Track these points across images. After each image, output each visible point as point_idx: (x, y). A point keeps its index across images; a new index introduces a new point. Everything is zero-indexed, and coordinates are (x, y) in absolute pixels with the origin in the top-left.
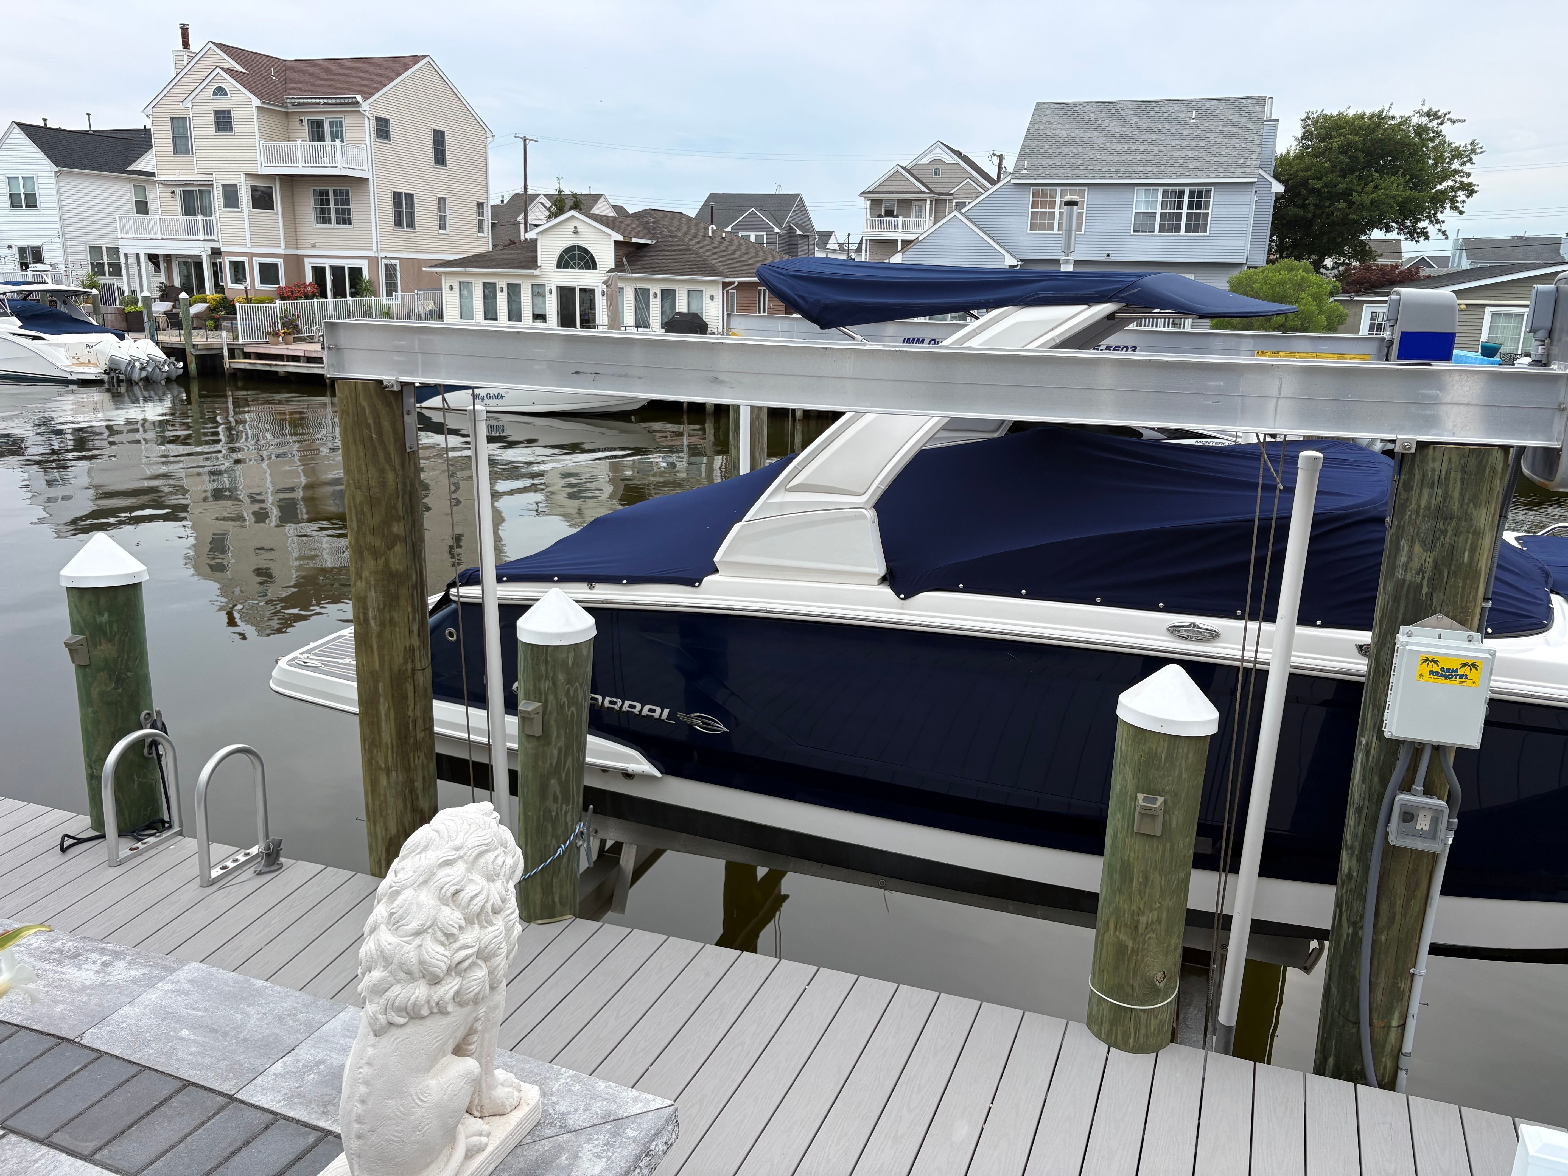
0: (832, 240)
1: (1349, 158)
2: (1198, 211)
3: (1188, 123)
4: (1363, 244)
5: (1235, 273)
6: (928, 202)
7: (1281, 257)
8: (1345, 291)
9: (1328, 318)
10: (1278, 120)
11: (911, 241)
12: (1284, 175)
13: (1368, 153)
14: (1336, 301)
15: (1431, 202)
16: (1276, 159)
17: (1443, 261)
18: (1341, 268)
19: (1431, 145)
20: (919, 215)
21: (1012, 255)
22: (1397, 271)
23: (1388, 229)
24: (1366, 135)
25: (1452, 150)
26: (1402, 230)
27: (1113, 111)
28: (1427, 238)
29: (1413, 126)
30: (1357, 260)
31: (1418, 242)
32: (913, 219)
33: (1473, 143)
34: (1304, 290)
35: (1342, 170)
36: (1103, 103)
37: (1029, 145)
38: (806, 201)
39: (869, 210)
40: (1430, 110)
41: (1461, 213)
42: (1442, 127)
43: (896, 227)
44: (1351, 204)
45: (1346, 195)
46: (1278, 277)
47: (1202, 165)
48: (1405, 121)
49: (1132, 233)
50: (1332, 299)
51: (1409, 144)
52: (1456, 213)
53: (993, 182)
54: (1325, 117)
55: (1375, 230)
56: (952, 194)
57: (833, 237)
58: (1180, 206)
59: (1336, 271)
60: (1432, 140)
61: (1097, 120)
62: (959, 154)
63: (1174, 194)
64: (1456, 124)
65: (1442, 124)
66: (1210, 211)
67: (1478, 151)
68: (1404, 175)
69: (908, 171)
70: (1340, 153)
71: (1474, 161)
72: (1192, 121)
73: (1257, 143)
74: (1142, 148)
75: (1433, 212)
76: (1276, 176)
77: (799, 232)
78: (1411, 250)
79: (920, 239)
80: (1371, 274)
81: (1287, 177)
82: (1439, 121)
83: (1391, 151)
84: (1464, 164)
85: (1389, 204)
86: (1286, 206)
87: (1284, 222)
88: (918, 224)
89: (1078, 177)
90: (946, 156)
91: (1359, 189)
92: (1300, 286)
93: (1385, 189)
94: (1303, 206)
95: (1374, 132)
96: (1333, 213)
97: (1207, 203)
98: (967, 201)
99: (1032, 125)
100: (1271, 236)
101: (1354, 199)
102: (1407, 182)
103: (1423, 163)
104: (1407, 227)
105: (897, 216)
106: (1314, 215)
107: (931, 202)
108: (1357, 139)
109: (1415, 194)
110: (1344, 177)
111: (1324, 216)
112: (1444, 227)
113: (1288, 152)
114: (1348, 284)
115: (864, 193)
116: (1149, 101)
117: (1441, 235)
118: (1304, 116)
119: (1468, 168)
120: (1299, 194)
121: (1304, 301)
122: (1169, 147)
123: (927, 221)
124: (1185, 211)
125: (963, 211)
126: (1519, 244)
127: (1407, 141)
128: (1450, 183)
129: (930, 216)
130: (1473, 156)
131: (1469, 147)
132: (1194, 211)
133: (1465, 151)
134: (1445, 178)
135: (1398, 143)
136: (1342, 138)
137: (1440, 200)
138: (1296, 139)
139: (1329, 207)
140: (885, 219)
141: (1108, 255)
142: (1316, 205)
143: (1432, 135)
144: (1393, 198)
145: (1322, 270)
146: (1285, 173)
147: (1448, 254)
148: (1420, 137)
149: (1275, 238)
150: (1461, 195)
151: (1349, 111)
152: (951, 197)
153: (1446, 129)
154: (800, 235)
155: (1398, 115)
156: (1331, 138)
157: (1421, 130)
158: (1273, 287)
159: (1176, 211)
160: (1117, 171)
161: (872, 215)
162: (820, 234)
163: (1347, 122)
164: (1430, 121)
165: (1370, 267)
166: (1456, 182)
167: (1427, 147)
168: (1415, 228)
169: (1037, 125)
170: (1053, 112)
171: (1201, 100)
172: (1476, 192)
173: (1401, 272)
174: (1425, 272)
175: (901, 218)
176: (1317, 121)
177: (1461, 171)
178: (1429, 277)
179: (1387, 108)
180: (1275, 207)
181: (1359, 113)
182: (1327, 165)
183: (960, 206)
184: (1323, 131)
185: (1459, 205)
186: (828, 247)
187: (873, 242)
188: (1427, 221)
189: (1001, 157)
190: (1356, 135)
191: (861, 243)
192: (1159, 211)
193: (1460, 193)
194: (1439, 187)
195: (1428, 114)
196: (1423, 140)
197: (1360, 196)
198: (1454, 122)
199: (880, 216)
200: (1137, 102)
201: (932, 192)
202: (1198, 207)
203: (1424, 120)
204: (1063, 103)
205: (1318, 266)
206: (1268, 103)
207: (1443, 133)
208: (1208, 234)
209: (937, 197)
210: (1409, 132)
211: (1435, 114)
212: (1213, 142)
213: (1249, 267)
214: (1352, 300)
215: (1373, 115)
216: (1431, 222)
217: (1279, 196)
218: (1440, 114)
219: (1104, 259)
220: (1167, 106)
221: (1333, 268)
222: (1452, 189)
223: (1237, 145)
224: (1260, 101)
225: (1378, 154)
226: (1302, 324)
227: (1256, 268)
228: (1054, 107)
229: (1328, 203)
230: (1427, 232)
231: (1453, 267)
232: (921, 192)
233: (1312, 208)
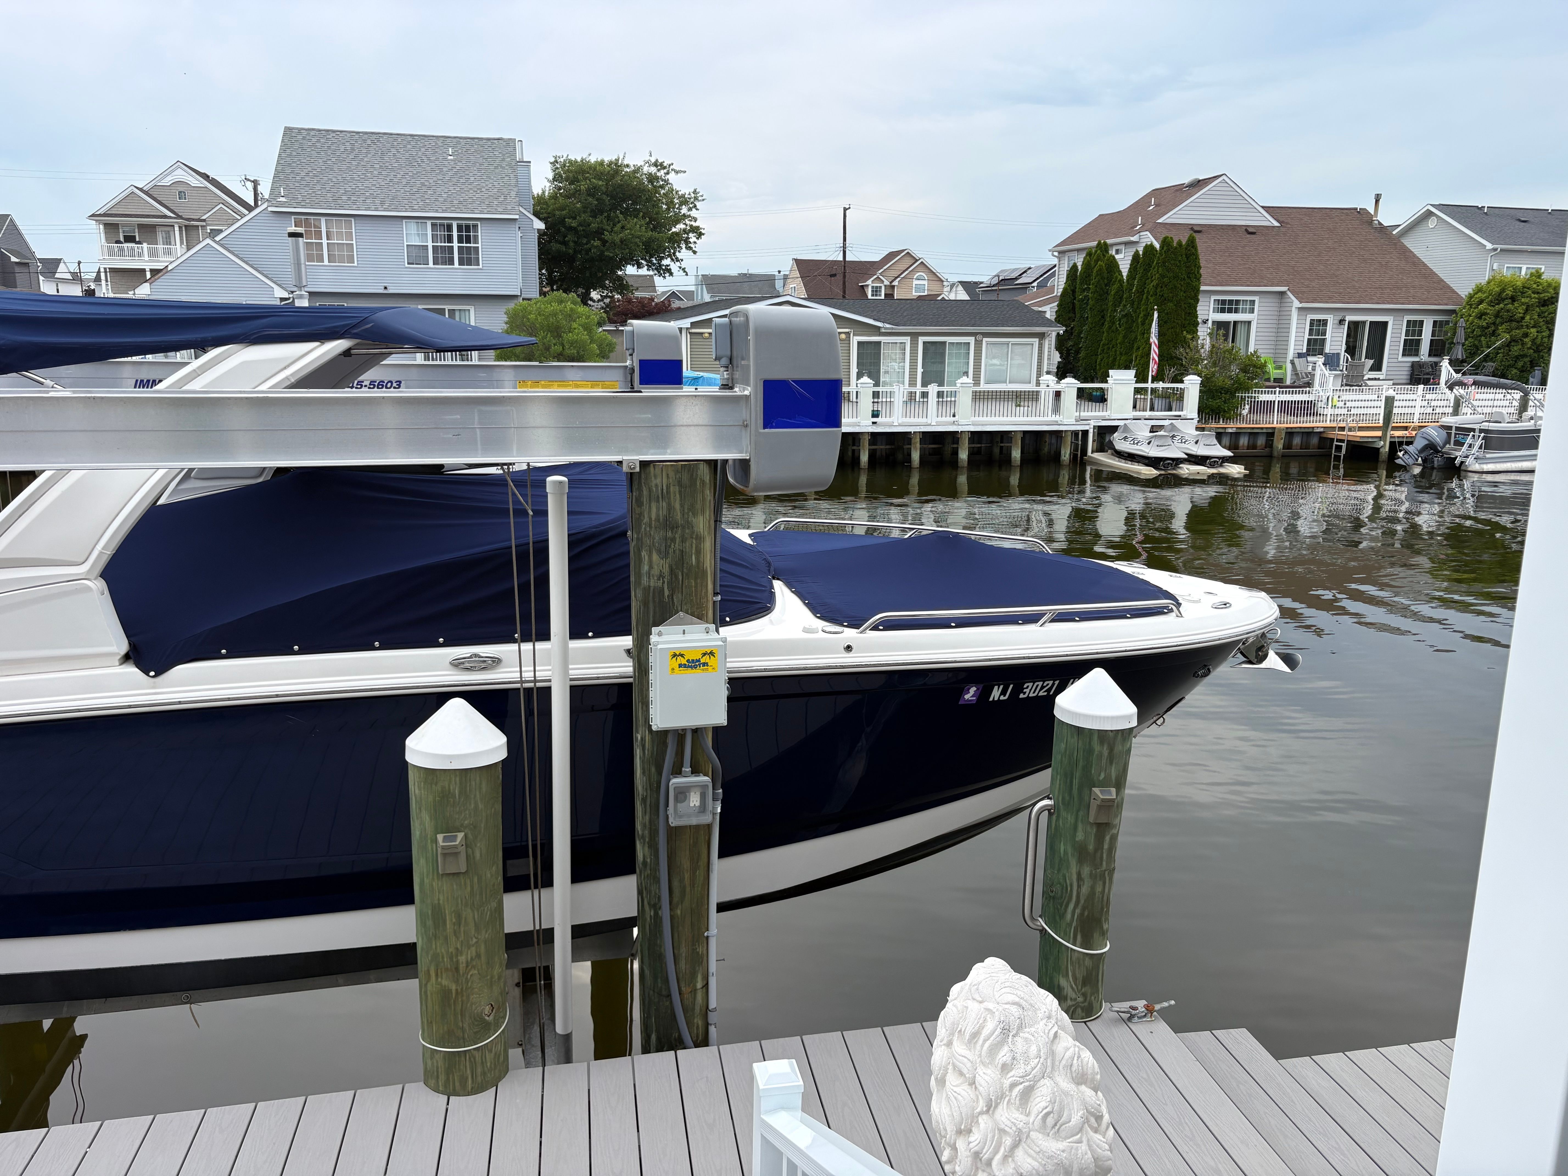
0: (62, 268)
1: (597, 200)
2: (468, 245)
3: (445, 159)
4: (620, 278)
5: (511, 305)
6: (177, 229)
7: (552, 290)
8: (611, 321)
9: (600, 346)
10: (530, 162)
11: (159, 271)
12: (542, 214)
13: (613, 197)
14: (604, 330)
15: (669, 242)
16: (534, 198)
17: (689, 295)
18: (607, 301)
19: (662, 192)
20: (168, 241)
21: (282, 288)
22: (653, 304)
23: (639, 266)
24: (608, 181)
25: (680, 197)
26: (650, 267)
27: (369, 142)
28: (671, 274)
29: (645, 174)
30: (618, 293)
31: (664, 277)
32: (160, 246)
33: (695, 192)
34: (575, 321)
35: (592, 211)
36: (358, 133)
37: (283, 171)
38: (18, 222)
39: (103, 235)
40: (657, 160)
41: (695, 252)
42: (668, 177)
43: (140, 255)
44: (604, 242)
45: (599, 233)
46: (550, 309)
47: (465, 200)
48: (638, 170)
49: (407, 265)
50: (600, 329)
51: (644, 190)
52: (691, 253)
53: (250, 209)
54: (570, 162)
55: (629, 266)
56: (204, 220)
57: (62, 266)
58: (450, 240)
59: (601, 303)
60: (662, 187)
61: (353, 149)
62: (206, 177)
63: (443, 227)
64: (679, 174)
65: (668, 173)
66: (479, 245)
67: (700, 198)
68: (644, 217)
69: (146, 193)
70: (589, 195)
71: (698, 207)
72: (450, 158)
73: (513, 182)
74: (404, 181)
75: (672, 251)
76: (536, 214)
77: (14, 259)
78: (663, 285)
79: (170, 268)
80: (633, 306)
81: (545, 215)
82: (665, 171)
83: (631, 196)
84: (690, 209)
85: (636, 243)
86: (550, 242)
87: (550, 257)
88: (169, 252)
89: (342, 208)
90: (191, 178)
91: (609, 228)
92: (571, 316)
93: (630, 229)
94: (565, 243)
95: (614, 178)
96: (590, 249)
97: (476, 237)
98: (223, 228)
99: (283, 150)
100: (540, 269)
101: (606, 238)
102: (647, 224)
103: (658, 207)
104: (654, 265)
105: (139, 243)
106: (575, 252)
107: (180, 228)
108: (600, 183)
109: (655, 234)
110: (595, 217)
111: (583, 252)
112: (683, 265)
113: (544, 192)
114: (614, 315)
115: (93, 215)
116: (404, 135)
117: (681, 271)
118: (553, 160)
119: (694, 213)
120: (559, 230)
121: (576, 331)
122: (431, 181)
123: (178, 248)
124: (456, 244)
125: (218, 238)
126: (745, 280)
127: (642, 187)
128: (681, 226)
129: (182, 243)
130: (697, 203)
131: (693, 195)
132: (464, 245)
133: (690, 198)
134: (677, 222)
135: (634, 188)
136: (588, 182)
137: (677, 240)
138: (549, 181)
139: (587, 244)
140: (126, 245)
141: (386, 288)
142: (575, 242)
143: (661, 183)
144: (638, 237)
145: (590, 302)
146: (544, 211)
147: (693, 288)
148: (652, 184)
149: (544, 271)
150: (692, 237)
151: (590, 158)
152: (204, 224)
153: (672, 177)
154: (16, 263)
155: (631, 164)
156: (578, 182)
157: (652, 178)
158: (547, 318)
159: (447, 244)
160: (382, 203)
161: (108, 240)
162: (43, 261)
163: (590, 168)
164: (659, 170)
165: (631, 299)
166: (687, 225)
167: (659, 194)
168: (660, 266)
169: (288, 151)
170: (304, 138)
171: (455, 138)
172: (703, 234)
173: (657, 304)
174: (676, 304)
175: (145, 245)
176: (565, 166)
177: (689, 216)
178: (679, 308)
179: (621, 157)
180: (539, 243)
181: (599, 160)
182: (578, 205)
183: (214, 233)
184: (571, 175)
185: (692, 245)
186: (57, 275)
187: (114, 271)
188: (669, 259)
189: (256, 183)
190: (600, 179)
191: (99, 272)
192: (430, 244)
193: (691, 235)
194: (674, 230)
195: (655, 164)
196: (655, 187)
197: (610, 235)
198: (677, 172)
199: (121, 242)
200: (391, 134)
201: (179, 217)
202: (468, 241)
203: (653, 170)
204: (313, 130)
205: (585, 299)
206: (518, 145)
207: (670, 181)
208: (481, 267)
209: (187, 223)
210: (643, 179)
211: (661, 164)
212: (472, 179)
213: (523, 299)
214: (618, 330)
215: (611, 163)
216: (672, 260)
217: (542, 232)
218: (665, 164)
219: (382, 291)
220: (423, 141)
221: (599, 301)
222: (684, 230)
223: (495, 183)
224: (510, 144)
225: (620, 198)
226: (578, 353)
227: (529, 299)
228: (305, 133)
229: (585, 241)
230: (670, 269)
231: (697, 301)
232: (165, 217)
233: (571, 244)
